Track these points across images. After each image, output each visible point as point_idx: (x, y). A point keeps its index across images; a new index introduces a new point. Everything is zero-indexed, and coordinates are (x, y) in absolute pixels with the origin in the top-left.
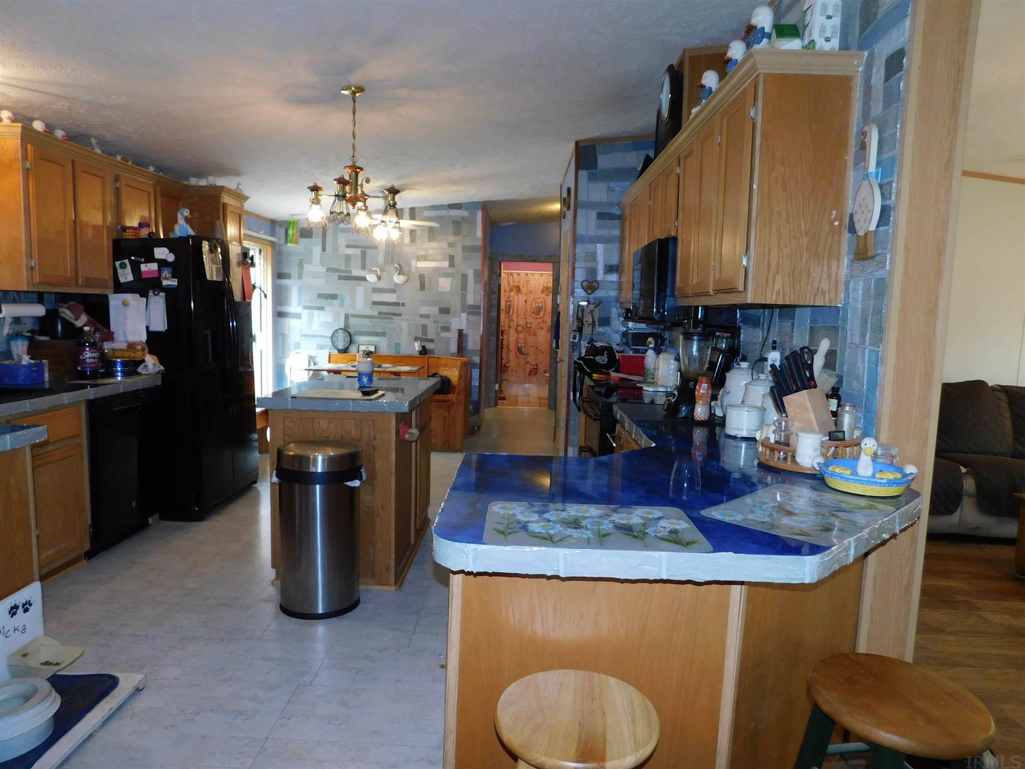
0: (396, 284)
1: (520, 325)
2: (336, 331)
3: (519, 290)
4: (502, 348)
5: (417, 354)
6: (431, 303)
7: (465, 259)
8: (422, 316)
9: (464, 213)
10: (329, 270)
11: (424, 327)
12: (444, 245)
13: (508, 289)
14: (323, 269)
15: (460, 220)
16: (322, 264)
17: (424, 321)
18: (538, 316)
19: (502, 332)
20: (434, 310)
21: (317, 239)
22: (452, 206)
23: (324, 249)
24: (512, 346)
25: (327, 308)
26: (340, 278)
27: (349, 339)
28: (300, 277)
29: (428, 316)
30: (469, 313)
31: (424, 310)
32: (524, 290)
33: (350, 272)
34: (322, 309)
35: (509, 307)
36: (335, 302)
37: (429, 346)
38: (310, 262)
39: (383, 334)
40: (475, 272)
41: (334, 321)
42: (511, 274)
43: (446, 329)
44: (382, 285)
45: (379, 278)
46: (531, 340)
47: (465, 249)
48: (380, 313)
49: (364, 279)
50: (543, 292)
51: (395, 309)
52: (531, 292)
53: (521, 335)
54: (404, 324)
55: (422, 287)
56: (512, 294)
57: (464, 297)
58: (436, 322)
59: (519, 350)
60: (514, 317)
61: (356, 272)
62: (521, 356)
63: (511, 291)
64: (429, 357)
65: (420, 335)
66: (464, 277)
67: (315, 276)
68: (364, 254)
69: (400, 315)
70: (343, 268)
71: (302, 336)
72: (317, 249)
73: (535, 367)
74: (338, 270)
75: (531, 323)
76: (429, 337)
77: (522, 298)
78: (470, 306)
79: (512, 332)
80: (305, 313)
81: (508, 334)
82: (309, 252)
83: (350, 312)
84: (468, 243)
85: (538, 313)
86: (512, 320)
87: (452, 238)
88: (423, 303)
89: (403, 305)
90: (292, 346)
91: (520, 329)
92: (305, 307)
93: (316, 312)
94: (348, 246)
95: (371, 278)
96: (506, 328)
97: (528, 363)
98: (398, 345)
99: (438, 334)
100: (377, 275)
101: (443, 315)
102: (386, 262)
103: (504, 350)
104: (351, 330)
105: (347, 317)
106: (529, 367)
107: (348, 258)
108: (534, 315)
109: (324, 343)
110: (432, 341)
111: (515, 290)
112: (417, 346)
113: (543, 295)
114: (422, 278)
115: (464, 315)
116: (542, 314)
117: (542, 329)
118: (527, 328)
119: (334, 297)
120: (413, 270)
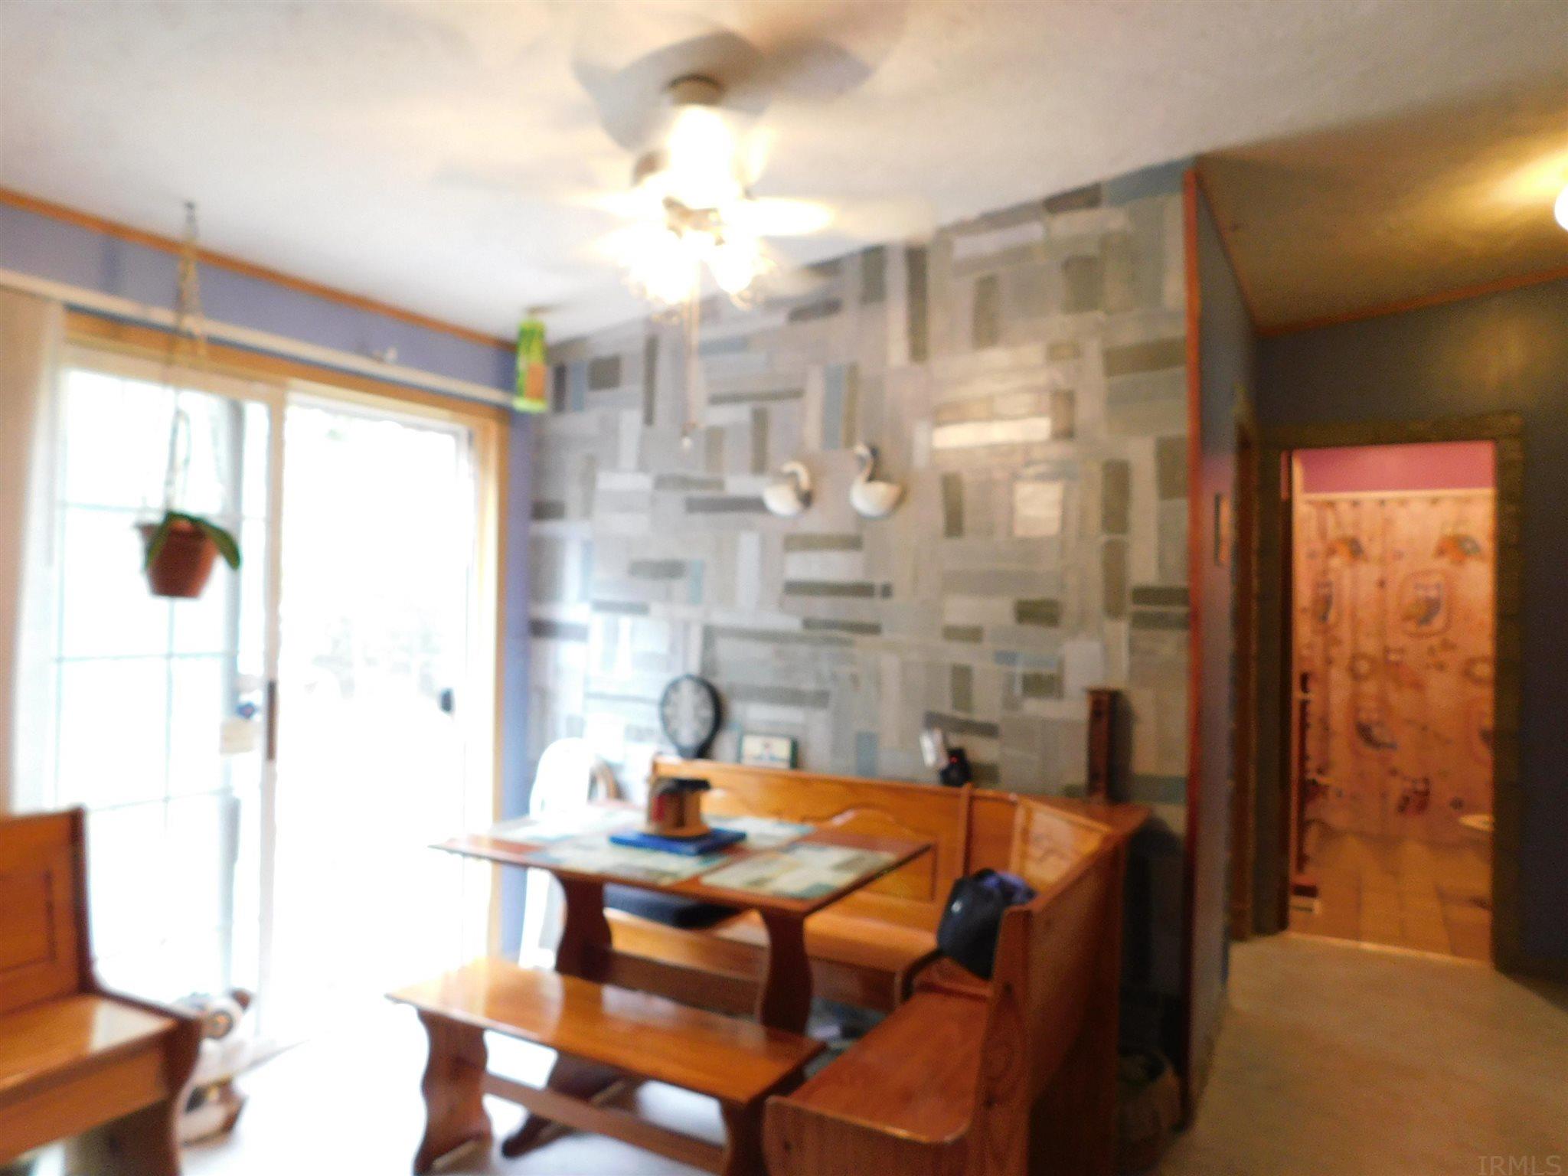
0: (861, 519)
1: (1364, 656)
2: (674, 686)
3: (1355, 549)
4: (1304, 726)
5: (932, 781)
6: (985, 584)
7: (1115, 400)
8: (953, 633)
9: (1112, 219)
10: (661, 482)
11: (962, 675)
12: (1033, 353)
13: (1319, 547)
14: (643, 482)
15: (1092, 250)
16: (642, 466)
17: (960, 653)
18: (1425, 629)
19: (1305, 679)
20: (997, 611)
21: (632, 387)
22: (1058, 204)
23: (649, 419)
24: (1339, 719)
25: (656, 608)
26: (693, 506)
27: (707, 713)
28: (587, 513)
29: (973, 635)
30: (1140, 621)
31: (961, 610)
32: (1374, 549)
33: (720, 484)
34: (639, 609)
35: (1324, 604)
36: (679, 586)
37: (982, 751)
38: (614, 465)
39: (820, 699)
40: (1165, 451)
41: (672, 648)
42: (1331, 504)
43: (1044, 685)
44: (815, 522)
45: (806, 499)
46: (1402, 700)
47: (1115, 361)
48: (808, 624)
49: (757, 505)
50: (1441, 552)
51: (862, 610)
52: (1399, 556)
53: (1370, 688)
54: (890, 664)
55: (954, 525)
56: (1336, 562)
57: (1115, 558)
58: (1006, 658)
59: (1364, 732)
60: (1344, 632)
61: (739, 484)
62: (1369, 751)
63: (1331, 552)
64: (972, 799)
65: (946, 708)
66: (1118, 477)
67: (624, 503)
68: (760, 421)
69: (874, 629)
70: (699, 472)
71: (589, 696)
72: (631, 420)
73: (1421, 787)
74: (684, 482)
75: (1402, 651)
76: (979, 717)
77: (1368, 573)
78: (1144, 595)
79: (1338, 676)
80: (597, 623)
81: (1325, 682)
82: (610, 431)
83: (720, 618)
84: (1130, 334)
85: (1426, 619)
86: (1337, 642)
87: (1060, 324)
88: (955, 582)
89: (887, 591)
90: (562, 727)
91: (1364, 667)
92: (600, 606)
93: (626, 621)
94: (716, 400)
95: (780, 501)
96: (1318, 663)
97: (1394, 772)
98: (867, 742)
99: (1010, 704)
100: (797, 488)
101: (1030, 630)
102: (828, 437)
103: (1313, 733)
104: (721, 682)
105: (710, 635)
106: (1397, 788)
107: (714, 438)
108: (1411, 626)
109: (643, 723)
110: (988, 730)
111: (1344, 550)
112: (930, 751)
113: (1444, 563)
114: (951, 486)
115: (1121, 629)
116: (1438, 622)
117: (1441, 667)
118: (1389, 667)
119: (671, 570)
120: (920, 460)
